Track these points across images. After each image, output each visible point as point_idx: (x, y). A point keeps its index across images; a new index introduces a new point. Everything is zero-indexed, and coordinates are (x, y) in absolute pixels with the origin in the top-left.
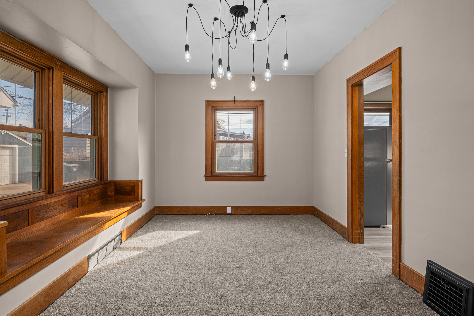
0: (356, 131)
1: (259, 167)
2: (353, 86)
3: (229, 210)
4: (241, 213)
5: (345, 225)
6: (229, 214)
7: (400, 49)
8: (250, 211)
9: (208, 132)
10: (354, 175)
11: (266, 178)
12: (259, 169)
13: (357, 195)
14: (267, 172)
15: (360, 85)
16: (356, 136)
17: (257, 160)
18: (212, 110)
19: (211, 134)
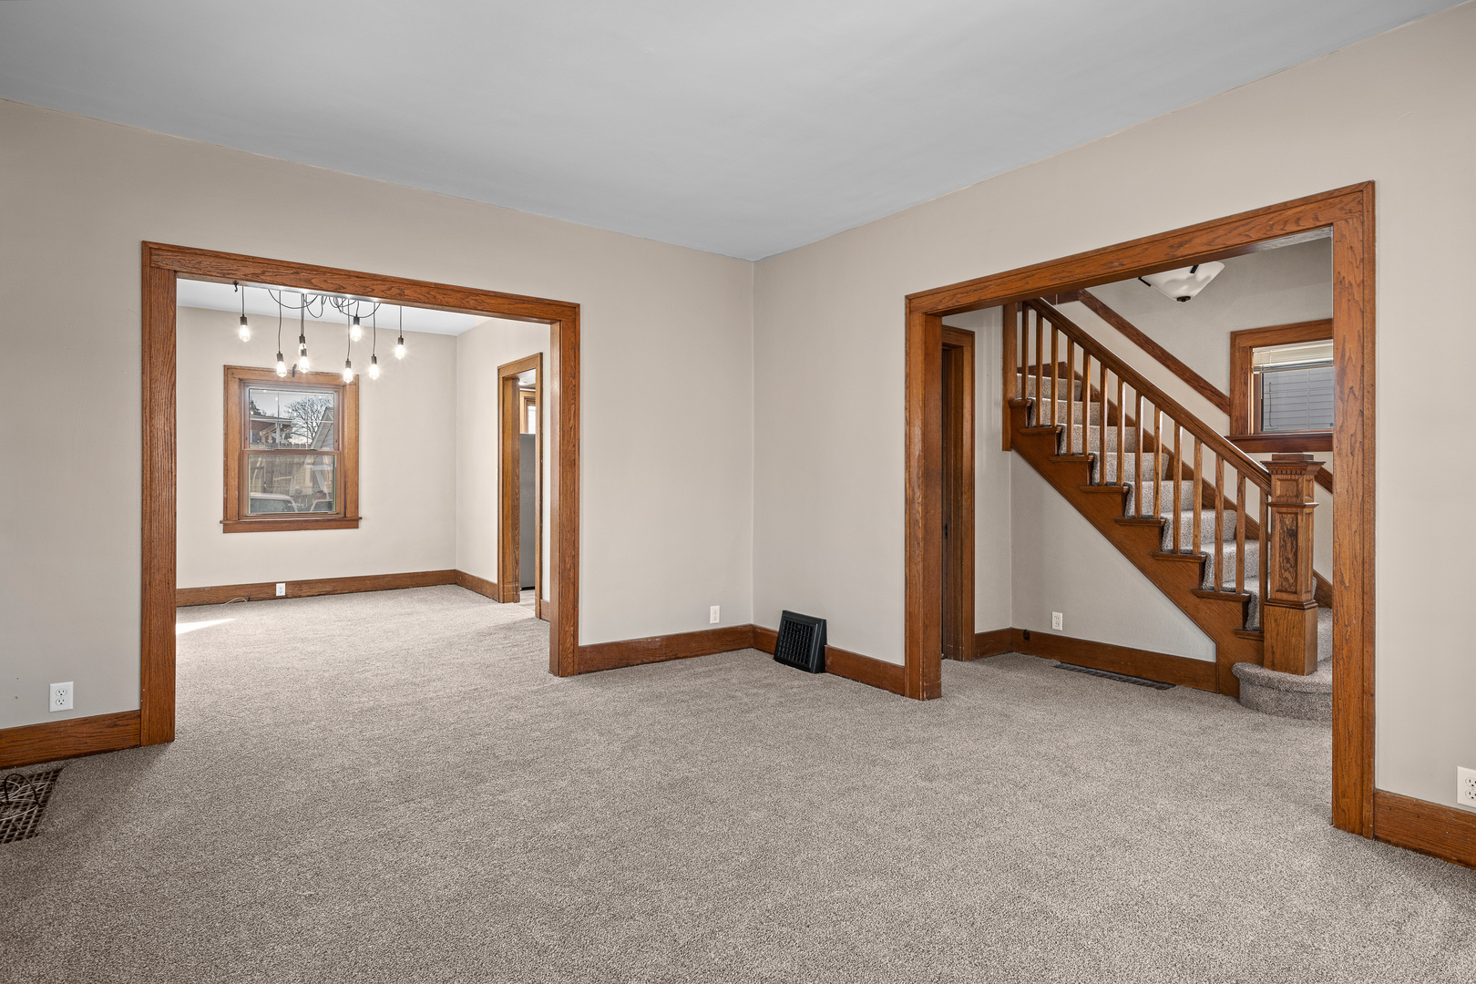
0: (509, 443)
1: (348, 502)
2: (505, 379)
3: (281, 590)
4: (309, 594)
5: (495, 581)
6: (281, 598)
7: (541, 354)
8: (328, 588)
9: (230, 430)
10: (505, 506)
11: (362, 523)
12: (348, 506)
13: (510, 535)
14: (364, 511)
15: (515, 379)
16: (509, 450)
17: (343, 489)
18: (240, 386)
19: (237, 435)
